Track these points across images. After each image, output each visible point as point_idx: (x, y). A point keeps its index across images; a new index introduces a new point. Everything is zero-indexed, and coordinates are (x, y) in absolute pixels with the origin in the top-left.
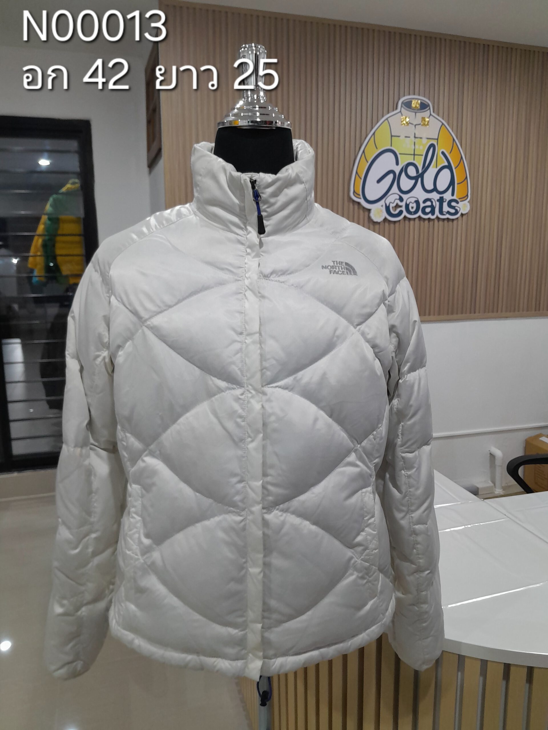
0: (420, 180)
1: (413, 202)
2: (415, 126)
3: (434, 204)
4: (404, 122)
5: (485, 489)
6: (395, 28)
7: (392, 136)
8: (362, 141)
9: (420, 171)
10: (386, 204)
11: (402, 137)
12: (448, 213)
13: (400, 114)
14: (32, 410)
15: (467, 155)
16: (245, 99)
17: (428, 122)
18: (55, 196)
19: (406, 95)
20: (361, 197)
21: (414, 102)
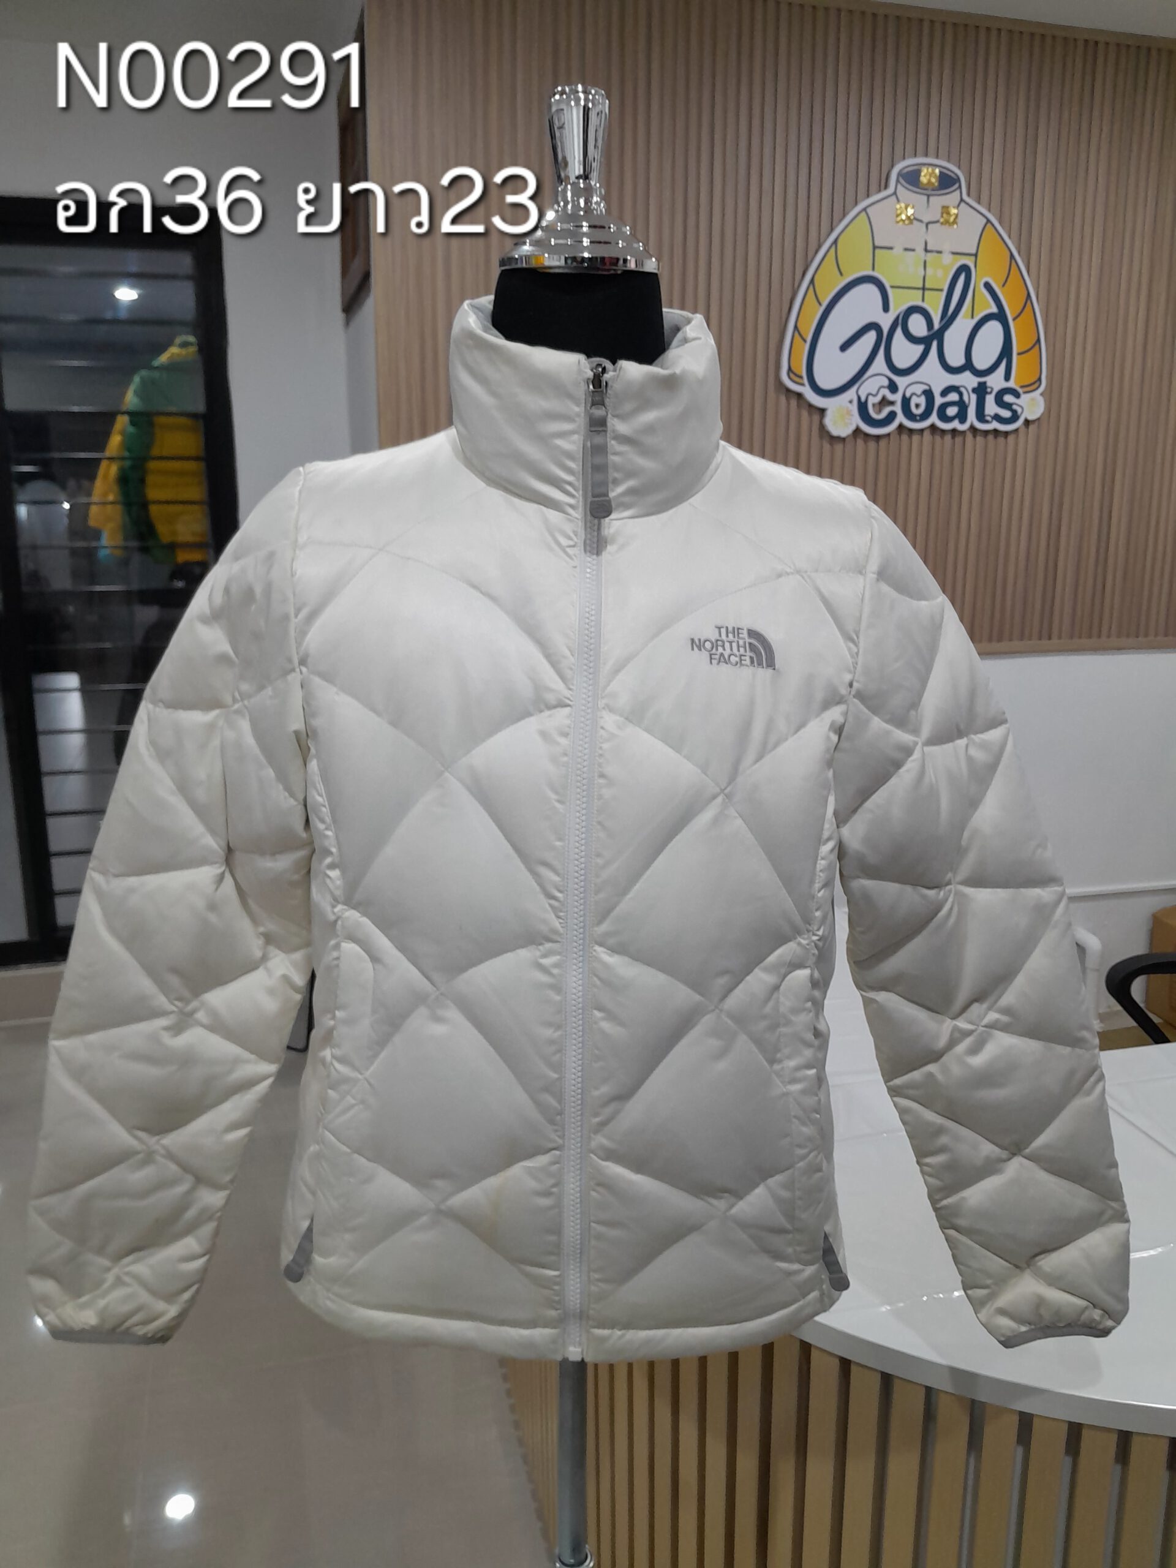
0: (935, 344)
1: (918, 393)
2: (927, 225)
3: (966, 398)
4: (903, 217)
7: (875, 247)
8: (809, 259)
9: (936, 326)
10: (859, 398)
11: (898, 250)
12: (997, 418)
13: (894, 198)
15: (1040, 293)
16: (559, 206)
17: (957, 216)
18: (144, 373)
19: (909, 157)
20: (805, 381)
21: (924, 171)
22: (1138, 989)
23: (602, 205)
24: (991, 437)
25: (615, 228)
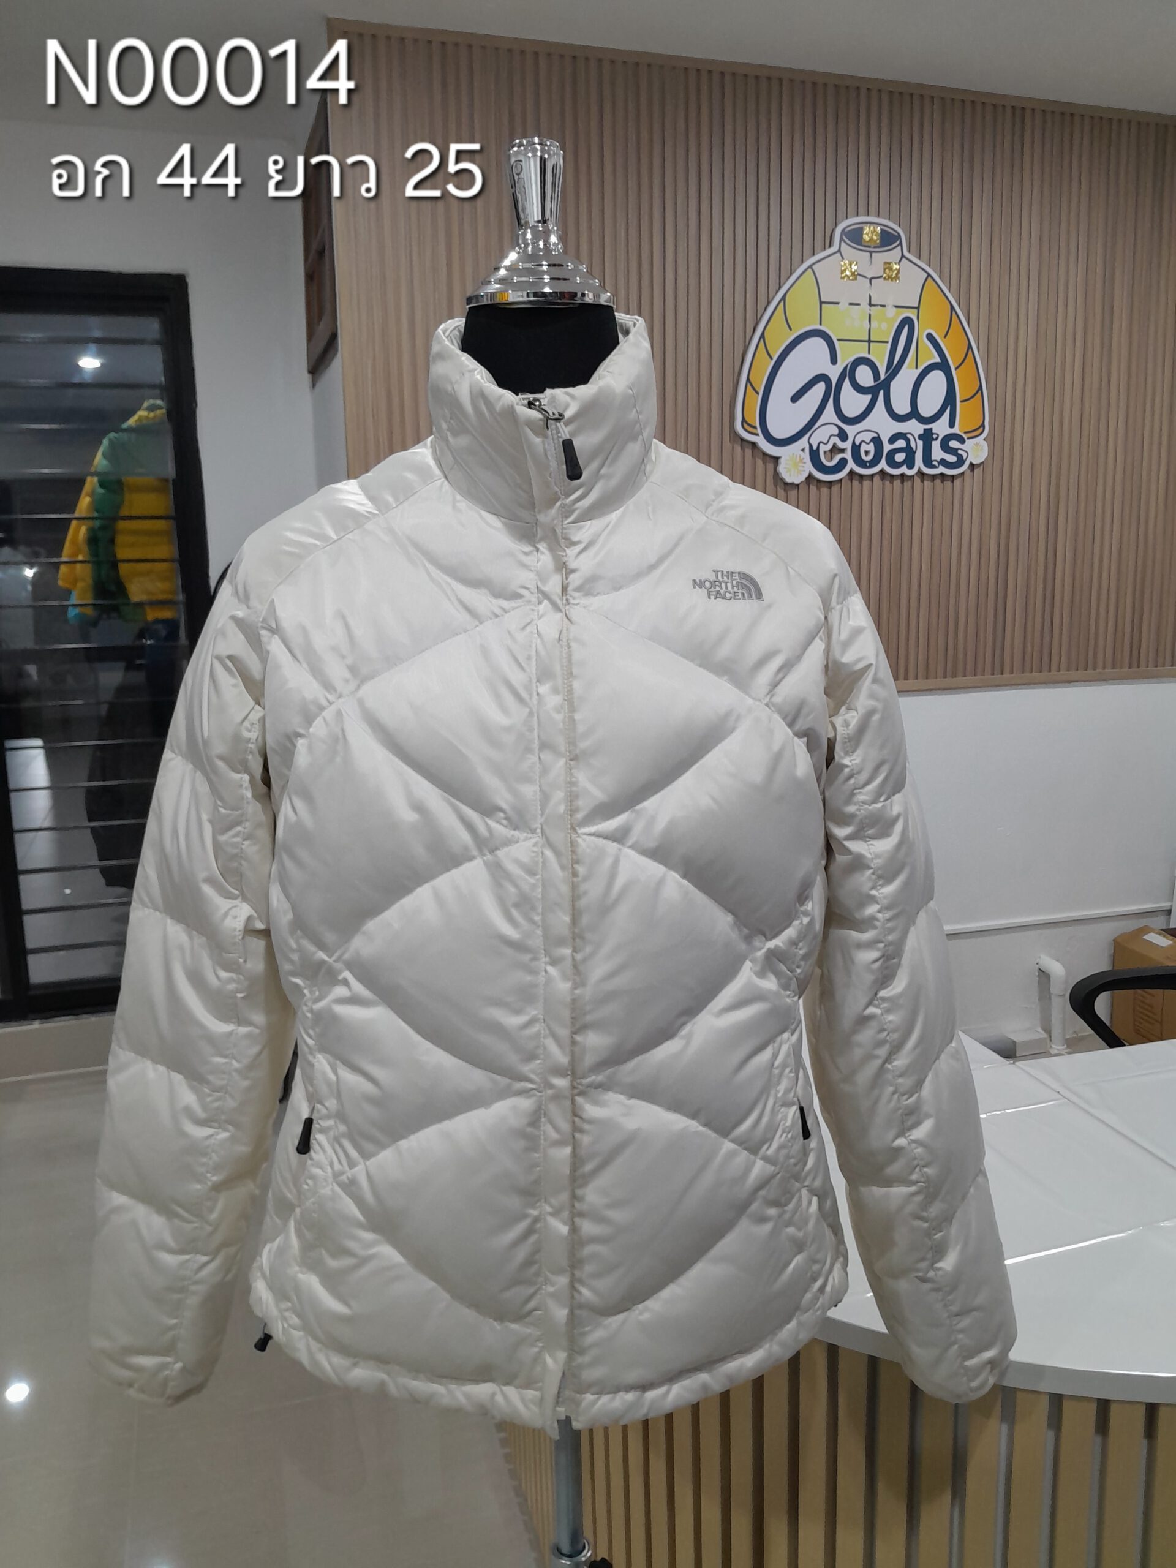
0: (882, 393)
1: (868, 441)
2: (871, 280)
3: (913, 444)
4: (848, 273)
5: (1027, 1044)
6: (825, 74)
7: (821, 303)
8: (759, 315)
9: (883, 377)
10: (811, 446)
11: (844, 305)
12: (943, 462)
13: (838, 255)
14: (68, 891)
15: (981, 343)
16: (520, 248)
17: (898, 271)
18: (112, 435)
19: (851, 217)
20: (759, 431)
21: (866, 230)
22: (1102, 1005)
23: (560, 246)
24: (938, 481)
25: (573, 266)
